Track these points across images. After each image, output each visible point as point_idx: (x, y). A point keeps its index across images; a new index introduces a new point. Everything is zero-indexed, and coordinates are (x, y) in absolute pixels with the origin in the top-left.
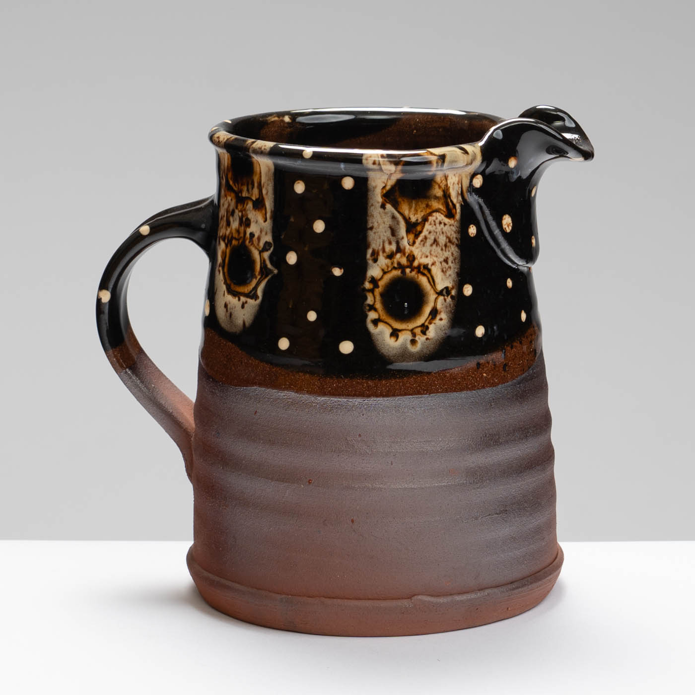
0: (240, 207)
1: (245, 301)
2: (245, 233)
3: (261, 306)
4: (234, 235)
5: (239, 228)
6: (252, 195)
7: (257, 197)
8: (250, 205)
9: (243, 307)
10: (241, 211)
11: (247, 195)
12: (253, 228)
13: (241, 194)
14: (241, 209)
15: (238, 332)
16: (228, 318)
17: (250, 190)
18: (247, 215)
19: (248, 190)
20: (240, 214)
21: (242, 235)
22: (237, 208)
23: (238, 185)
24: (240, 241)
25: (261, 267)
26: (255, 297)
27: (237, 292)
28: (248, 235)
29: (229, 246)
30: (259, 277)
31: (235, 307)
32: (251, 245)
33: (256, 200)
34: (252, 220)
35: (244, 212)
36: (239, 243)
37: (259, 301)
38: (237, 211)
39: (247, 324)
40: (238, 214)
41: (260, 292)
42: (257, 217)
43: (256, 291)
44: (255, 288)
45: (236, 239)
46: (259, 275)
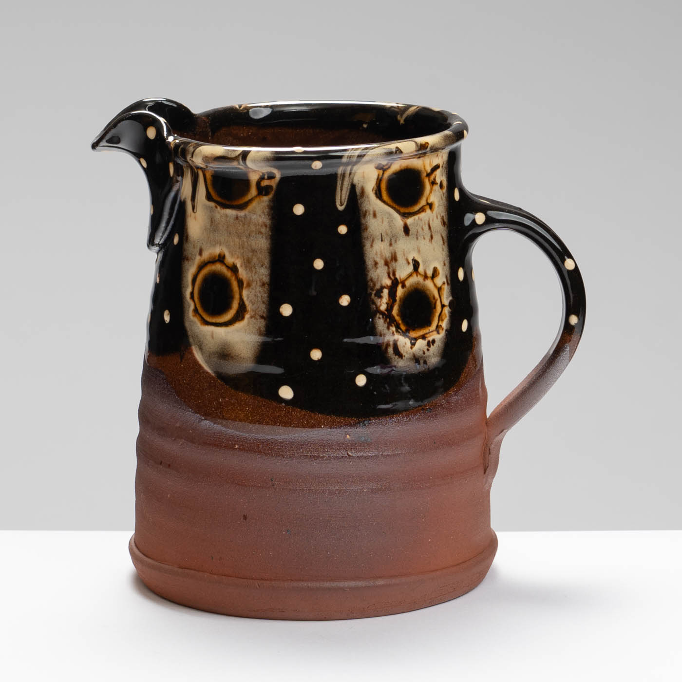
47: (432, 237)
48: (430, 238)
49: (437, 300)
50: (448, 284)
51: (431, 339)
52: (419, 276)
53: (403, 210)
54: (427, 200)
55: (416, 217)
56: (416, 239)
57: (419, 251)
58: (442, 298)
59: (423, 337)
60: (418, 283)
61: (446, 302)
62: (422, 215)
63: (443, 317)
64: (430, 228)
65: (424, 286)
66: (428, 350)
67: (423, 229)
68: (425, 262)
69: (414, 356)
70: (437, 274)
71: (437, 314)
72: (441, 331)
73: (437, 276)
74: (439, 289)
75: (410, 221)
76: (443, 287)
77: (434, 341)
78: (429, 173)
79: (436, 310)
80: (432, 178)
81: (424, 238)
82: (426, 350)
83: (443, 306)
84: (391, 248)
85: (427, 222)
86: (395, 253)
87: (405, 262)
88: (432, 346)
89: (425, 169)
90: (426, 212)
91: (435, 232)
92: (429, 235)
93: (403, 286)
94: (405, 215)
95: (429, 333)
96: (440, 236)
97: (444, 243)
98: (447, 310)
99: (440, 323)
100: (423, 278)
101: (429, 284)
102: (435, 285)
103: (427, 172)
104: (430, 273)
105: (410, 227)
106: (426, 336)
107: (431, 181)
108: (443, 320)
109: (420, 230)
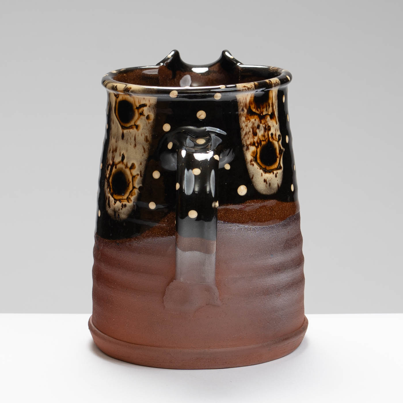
0: (263, 122)
1: (276, 173)
2: (268, 135)
3: (284, 172)
4: (261, 140)
5: (264, 134)
6: (269, 112)
7: (271, 112)
8: (268, 118)
9: (276, 176)
10: (264, 123)
11: (266, 113)
12: (272, 131)
13: (263, 114)
14: (264, 122)
15: (275, 192)
16: (268, 187)
17: (268, 110)
18: (268, 124)
19: (266, 110)
20: (264, 125)
21: (267, 137)
22: (261, 123)
23: (260, 109)
24: (267, 141)
25: (279, 151)
26: (280, 168)
27: (271, 170)
28: (270, 136)
29: (259, 146)
30: (279, 156)
31: (272, 179)
32: (273, 140)
33: (271, 113)
34: (271, 126)
35: (266, 124)
36: (266, 142)
37: (282, 169)
38: (261, 125)
39: (280, 185)
40: (262, 126)
41: (282, 165)
42: (273, 123)
43: (280, 164)
44: (279, 163)
45: (263, 141)
46: (279, 155)
47: (135, 145)
48: (134, 146)
49: (130, 182)
50: (141, 176)
51: (124, 203)
52: (123, 165)
53: (122, 124)
54: (135, 122)
55: (128, 130)
56: (126, 143)
57: (127, 151)
58: (134, 182)
59: (120, 200)
60: (122, 169)
61: (137, 186)
62: (131, 130)
63: (133, 194)
64: (135, 139)
65: (125, 172)
66: (121, 209)
67: (131, 139)
68: (128, 158)
69: (114, 209)
70: (134, 168)
71: (129, 191)
72: (130, 201)
73: (133, 169)
74: (133, 177)
75: (125, 131)
76: (137, 176)
77: (125, 206)
78: (138, 107)
79: (129, 188)
80: (141, 110)
81: (131, 144)
82: (120, 209)
83: (134, 188)
84: (116, 144)
85: (134, 136)
86: (117, 147)
87: (119, 154)
88: (124, 208)
89: (135, 104)
90: (133, 129)
91: (138, 143)
92: (134, 144)
93: (116, 168)
94: (123, 128)
95: (122, 199)
96: (142, 146)
97: (145, 152)
98: (136, 191)
99: (130, 197)
100: (125, 166)
101: (128, 171)
102: (131, 173)
103: (136, 106)
104: (129, 165)
105: (125, 135)
106: (122, 201)
107: (139, 112)
108: (132, 196)
109: (129, 138)
